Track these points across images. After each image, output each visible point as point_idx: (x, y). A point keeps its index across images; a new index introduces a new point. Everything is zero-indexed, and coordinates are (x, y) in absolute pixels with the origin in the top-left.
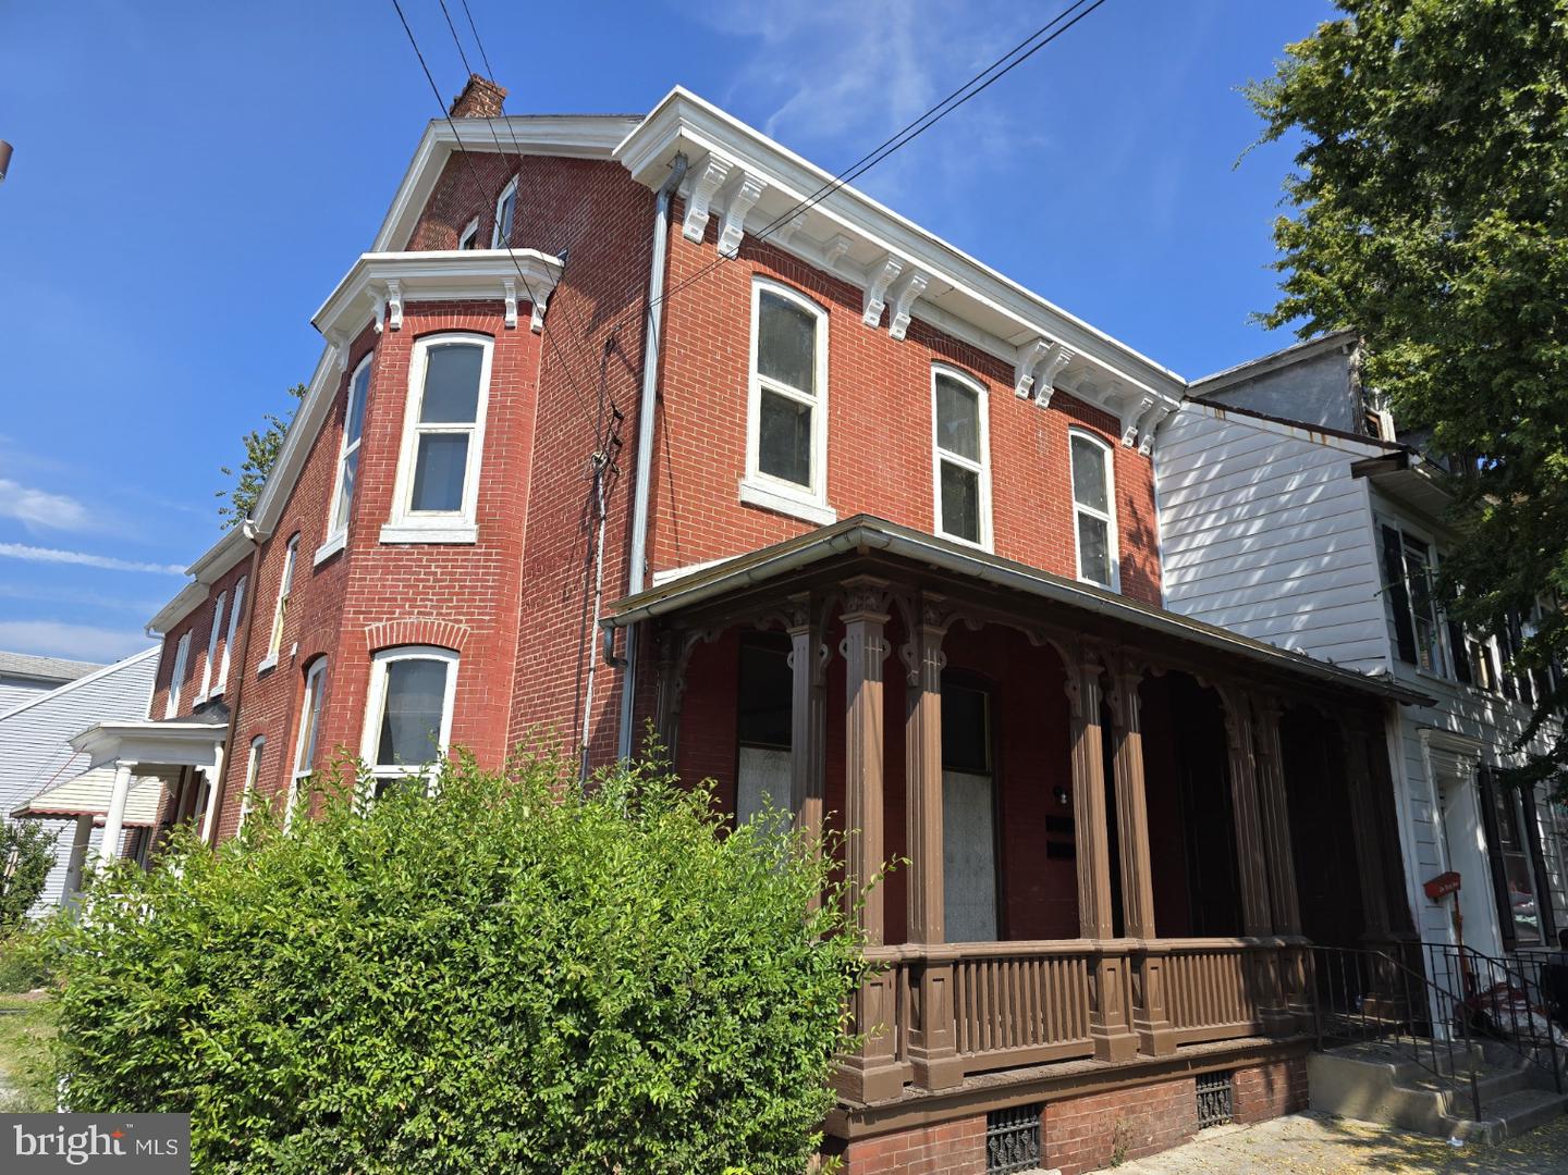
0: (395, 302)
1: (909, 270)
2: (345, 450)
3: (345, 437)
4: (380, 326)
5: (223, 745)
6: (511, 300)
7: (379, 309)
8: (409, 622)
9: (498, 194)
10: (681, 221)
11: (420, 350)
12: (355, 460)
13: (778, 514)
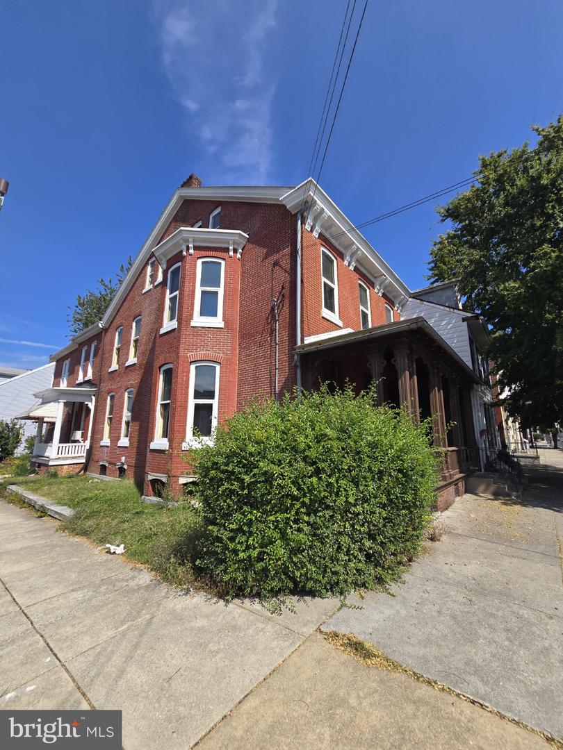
0: (191, 245)
1: (358, 248)
2: (168, 296)
3: (168, 291)
4: (185, 253)
5: (94, 395)
6: (231, 248)
7: (184, 247)
8: (202, 353)
9: (210, 214)
10: (305, 224)
11: (199, 262)
12: (173, 300)
13: (332, 322)
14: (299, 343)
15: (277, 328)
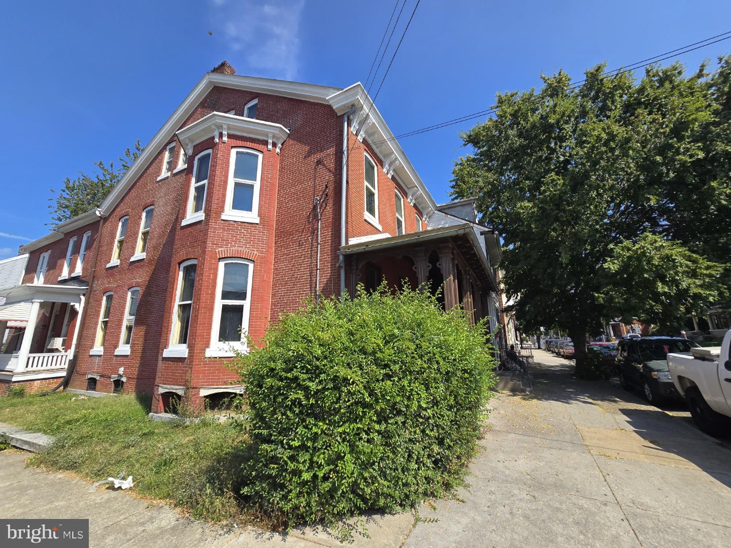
0: (225, 133)
2: (193, 185)
4: (217, 140)
5: (84, 295)
6: (270, 141)
7: (216, 134)
8: (234, 249)
9: (245, 104)
11: (234, 152)
13: (372, 226)
14: (343, 244)
15: (319, 227)
